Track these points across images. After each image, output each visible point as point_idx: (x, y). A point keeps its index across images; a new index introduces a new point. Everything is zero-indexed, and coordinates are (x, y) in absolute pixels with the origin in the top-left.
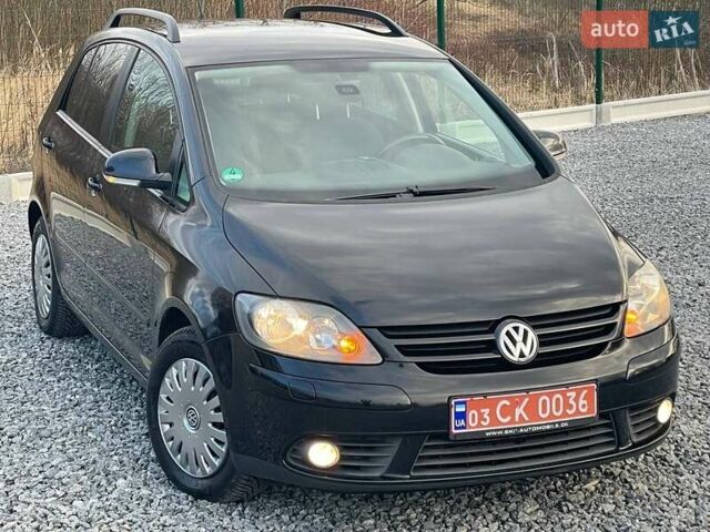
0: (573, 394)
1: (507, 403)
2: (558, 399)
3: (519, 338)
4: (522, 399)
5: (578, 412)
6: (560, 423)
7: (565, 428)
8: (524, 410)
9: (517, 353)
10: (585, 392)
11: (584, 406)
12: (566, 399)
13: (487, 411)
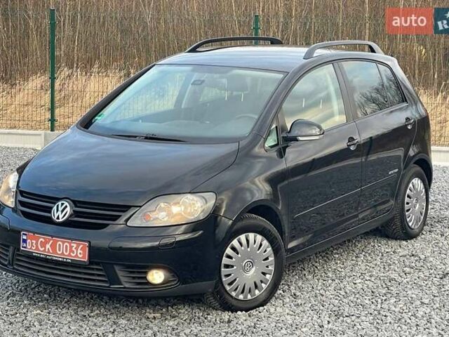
0: (75, 245)
1: (43, 241)
2: (66, 246)
3: (60, 209)
4: (50, 240)
5: (77, 256)
6: (67, 259)
7: (69, 263)
8: (51, 246)
9: (56, 216)
10: (81, 246)
11: (80, 253)
12: (71, 247)
13: (34, 242)
